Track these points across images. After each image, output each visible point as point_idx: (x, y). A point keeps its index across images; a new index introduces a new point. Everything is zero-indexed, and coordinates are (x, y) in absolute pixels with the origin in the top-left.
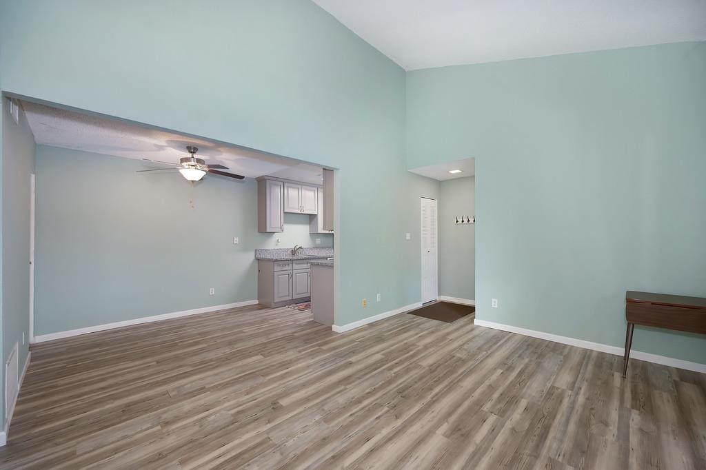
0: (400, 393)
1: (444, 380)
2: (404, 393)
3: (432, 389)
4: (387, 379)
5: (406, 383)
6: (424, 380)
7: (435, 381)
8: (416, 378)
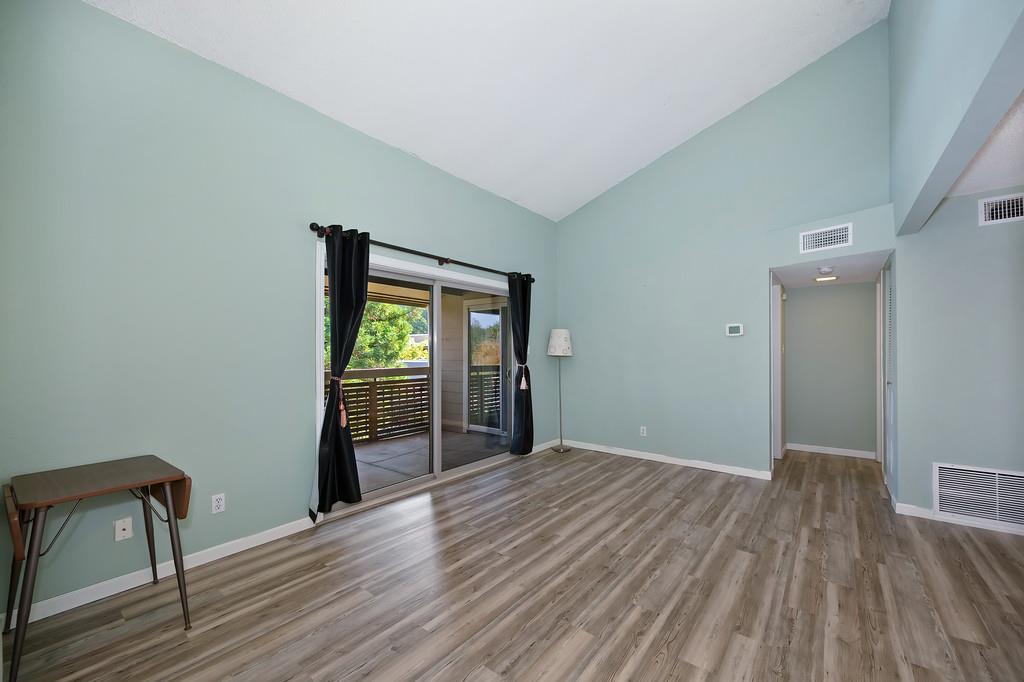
0: (611, 573)
1: (548, 595)
2: (605, 572)
3: (568, 579)
4: (640, 592)
5: (609, 587)
6: (579, 595)
7: (561, 593)
8: (594, 599)
